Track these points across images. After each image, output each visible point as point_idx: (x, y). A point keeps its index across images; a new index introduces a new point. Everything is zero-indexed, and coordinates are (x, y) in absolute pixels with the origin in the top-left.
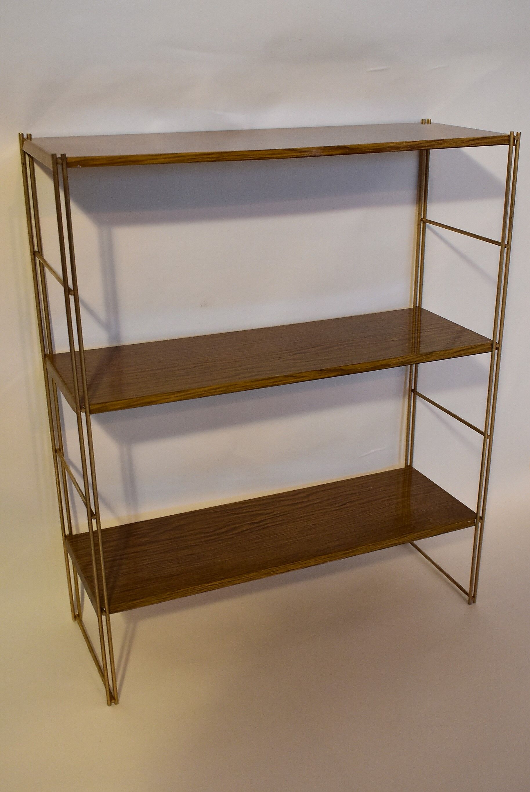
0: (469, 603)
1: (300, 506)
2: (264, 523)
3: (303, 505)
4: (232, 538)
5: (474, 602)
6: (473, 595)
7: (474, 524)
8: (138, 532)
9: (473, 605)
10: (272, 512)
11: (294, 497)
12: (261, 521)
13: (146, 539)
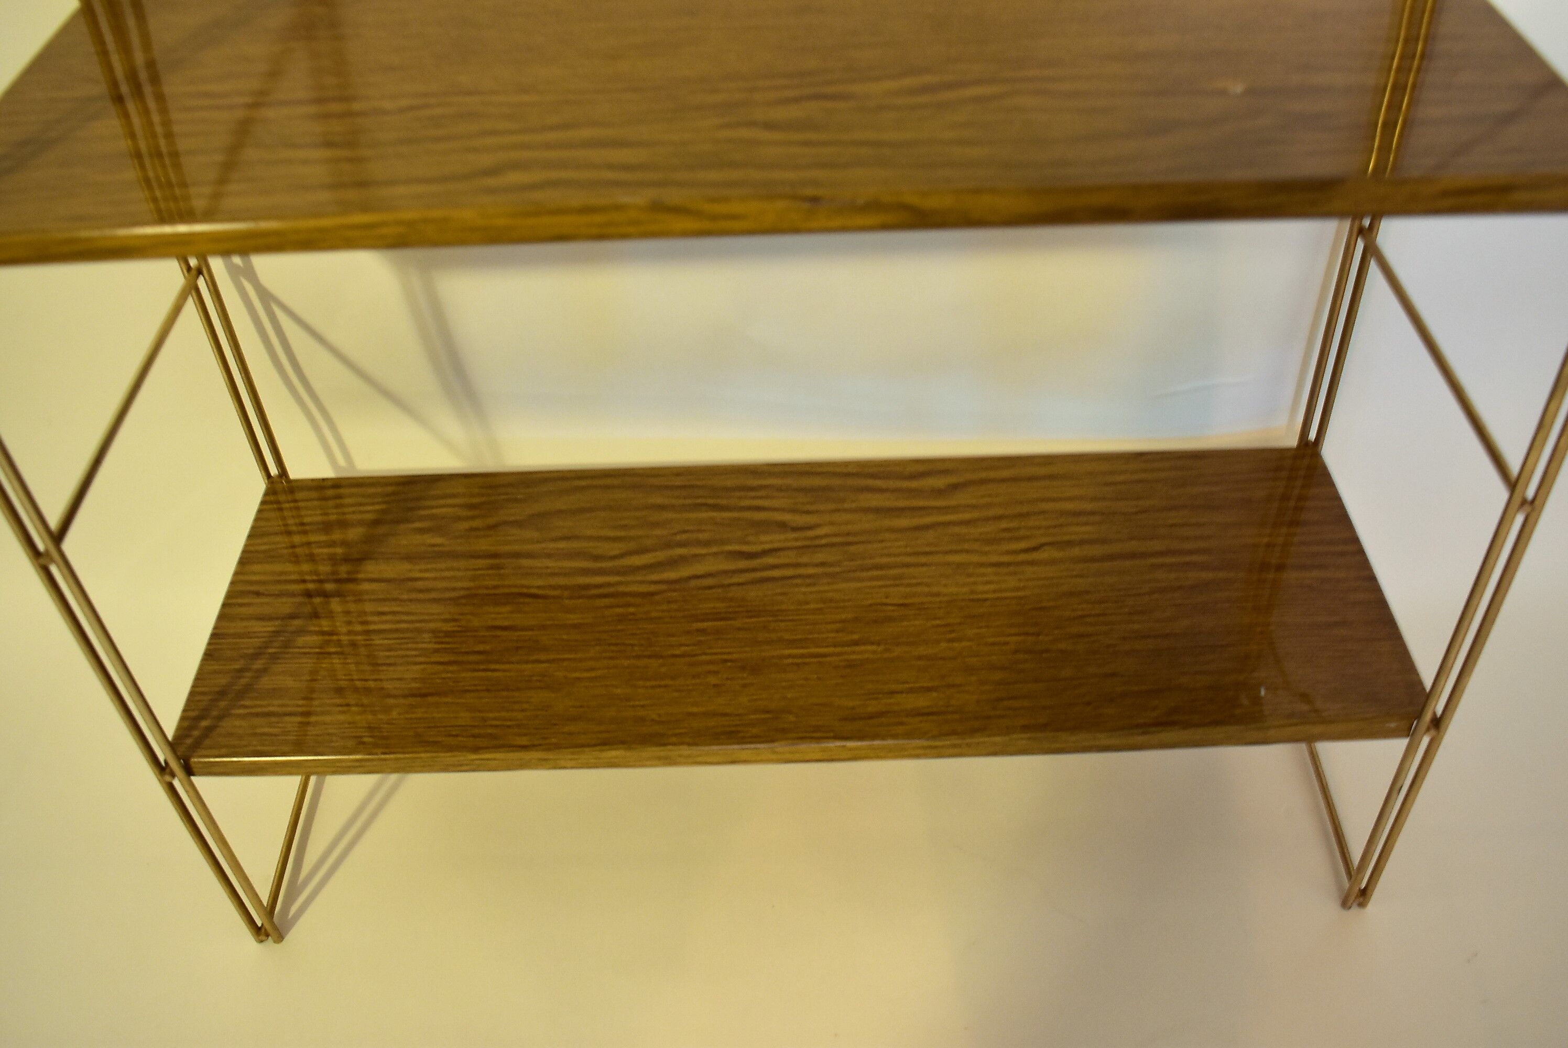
0: (1345, 904)
1: (904, 522)
2: (770, 560)
3: (916, 521)
4: (652, 594)
5: (1362, 905)
6: (1363, 886)
7: (1408, 731)
8: (434, 511)
9: (1355, 910)
10: (817, 526)
11: (914, 484)
12: (764, 553)
13: (438, 540)
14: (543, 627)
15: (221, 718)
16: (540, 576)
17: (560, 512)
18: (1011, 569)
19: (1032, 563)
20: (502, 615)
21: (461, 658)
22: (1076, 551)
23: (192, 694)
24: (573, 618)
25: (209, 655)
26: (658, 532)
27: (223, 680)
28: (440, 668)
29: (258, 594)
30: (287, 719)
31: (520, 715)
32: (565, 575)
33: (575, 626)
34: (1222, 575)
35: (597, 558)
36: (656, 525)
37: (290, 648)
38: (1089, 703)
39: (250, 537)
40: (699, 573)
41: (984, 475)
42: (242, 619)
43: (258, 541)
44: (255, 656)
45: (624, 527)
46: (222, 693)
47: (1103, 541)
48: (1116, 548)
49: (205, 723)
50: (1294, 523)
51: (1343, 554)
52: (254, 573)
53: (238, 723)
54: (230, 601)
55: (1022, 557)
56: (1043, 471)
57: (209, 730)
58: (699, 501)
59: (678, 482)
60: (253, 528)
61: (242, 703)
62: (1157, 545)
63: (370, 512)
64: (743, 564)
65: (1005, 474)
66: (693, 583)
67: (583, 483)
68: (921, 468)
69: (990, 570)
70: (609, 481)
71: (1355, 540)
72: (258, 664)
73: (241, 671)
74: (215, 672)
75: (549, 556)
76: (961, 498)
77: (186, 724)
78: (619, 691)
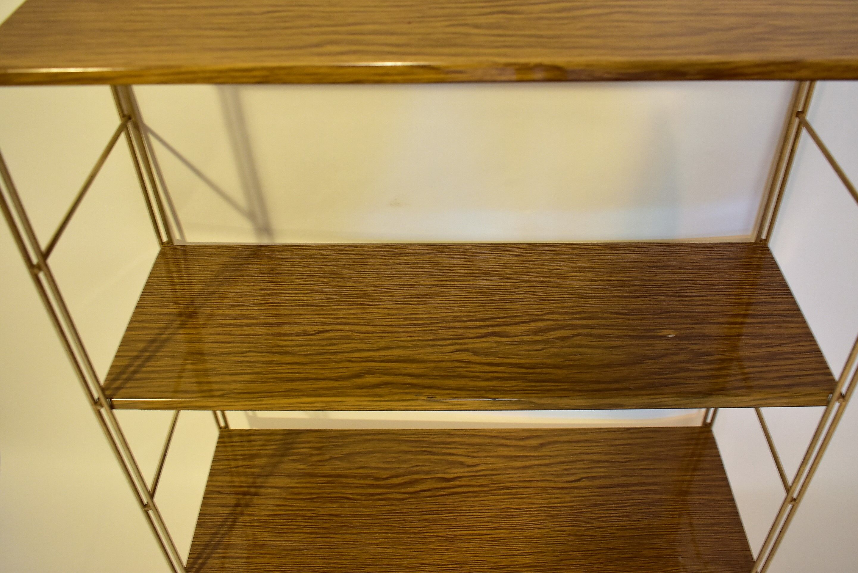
14: (354, 516)
15: (207, 558)
16: (351, 488)
17: (358, 453)
18: (568, 491)
19: (576, 488)
20: (333, 508)
21: (317, 531)
22: (598, 482)
23: (193, 545)
24: (367, 511)
25: (199, 525)
26: (404, 466)
27: (207, 538)
28: (306, 535)
29: (219, 492)
30: (238, 560)
31: (345, 562)
32: (363, 487)
33: (368, 515)
34: (664, 497)
35: (377, 479)
36: (404, 462)
37: (237, 522)
38: (602, 563)
39: (214, 461)
40: (425, 489)
41: (555, 439)
42: (214, 506)
43: (218, 464)
44: (221, 526)
45: (389, 462)
46: (207, 546)
47: (609, 477)
48: (615, 481)
49: (200, 561)
50: (695, 469)
51: (720, 486)
52: (217, 481)
53: (216, 561)
54: (207, 496)
55: (573, 485)
56: (582, 437)
57: (203, 564)
58: (424, 449)
59: (413, 438)
60: (215, 456)
61: (216, 551)
62: (634, 480)
63: (271, 449)
64: (444, 484)
65: (566, 438)
66: (423, 494)
67: (369, 437)
68: (527, 434)
69: (558, 491)
70: (380, 437)
71: (726, 479)
72: (223, 531)
73: (215, 534)
74: (203, 534)
75: (354, 477)
76: (546, 451)
77: (191, 561)
78: (389, 550)
